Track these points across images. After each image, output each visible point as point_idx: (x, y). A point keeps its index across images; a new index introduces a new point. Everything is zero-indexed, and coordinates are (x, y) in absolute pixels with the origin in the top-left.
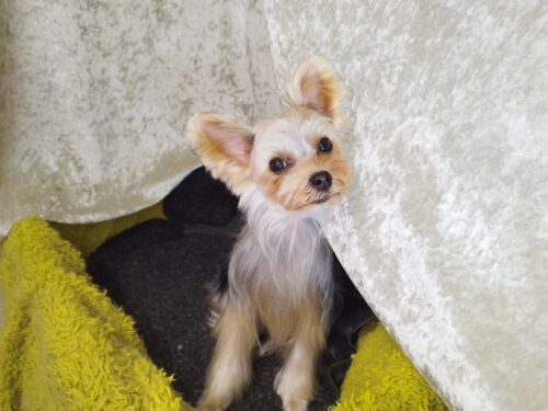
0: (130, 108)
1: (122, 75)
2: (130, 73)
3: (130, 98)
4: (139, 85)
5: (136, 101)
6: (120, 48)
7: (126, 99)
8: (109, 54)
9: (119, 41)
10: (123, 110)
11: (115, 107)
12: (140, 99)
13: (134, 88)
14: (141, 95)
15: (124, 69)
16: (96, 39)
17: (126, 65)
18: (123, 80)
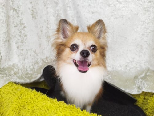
0: (22, 46)
1: (20, 34)
2: (22, 34)
3: (22, 42)
4: (25, 38)
5: (24, 43)
6: (19, 25)
7: (21, 42)
8: (17, 26)
9: (19, 22)
10: (20, 46)
11: (18, 45)
12: (25, 43)
13: (23, 39)
14: (26, 41)
15: (20, 32)
16: (13, 21)
17: (21, 31)
18: (20, 36)
